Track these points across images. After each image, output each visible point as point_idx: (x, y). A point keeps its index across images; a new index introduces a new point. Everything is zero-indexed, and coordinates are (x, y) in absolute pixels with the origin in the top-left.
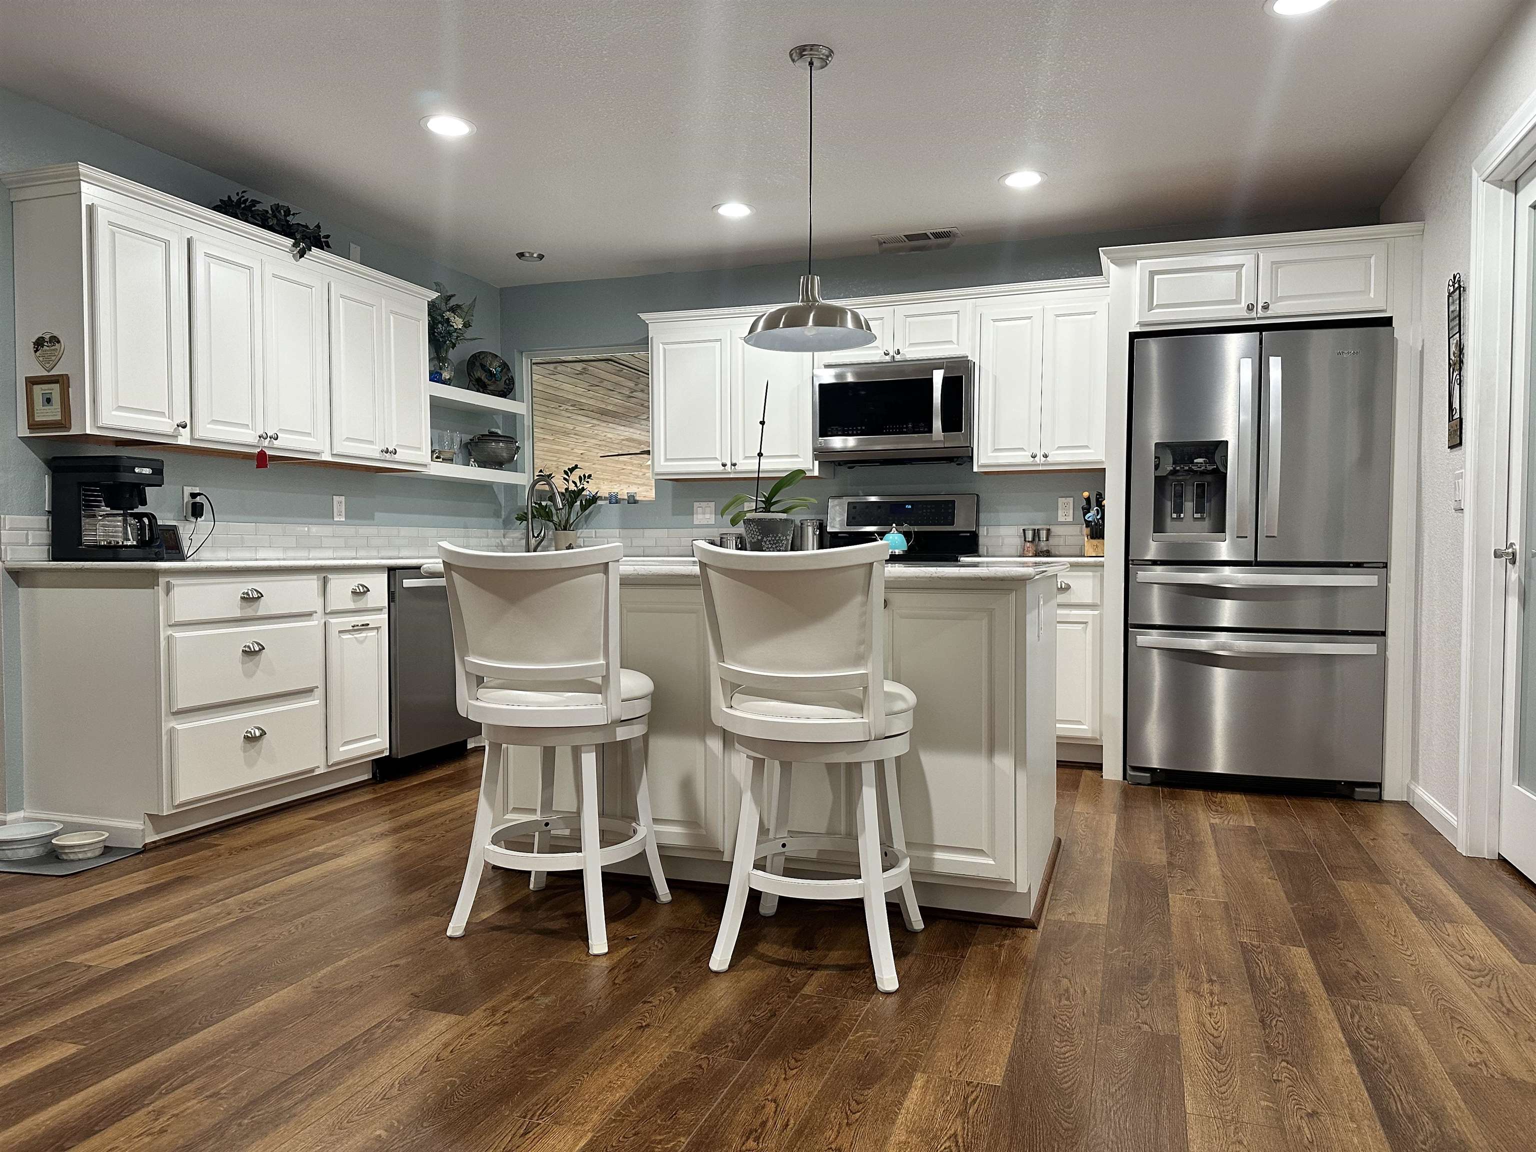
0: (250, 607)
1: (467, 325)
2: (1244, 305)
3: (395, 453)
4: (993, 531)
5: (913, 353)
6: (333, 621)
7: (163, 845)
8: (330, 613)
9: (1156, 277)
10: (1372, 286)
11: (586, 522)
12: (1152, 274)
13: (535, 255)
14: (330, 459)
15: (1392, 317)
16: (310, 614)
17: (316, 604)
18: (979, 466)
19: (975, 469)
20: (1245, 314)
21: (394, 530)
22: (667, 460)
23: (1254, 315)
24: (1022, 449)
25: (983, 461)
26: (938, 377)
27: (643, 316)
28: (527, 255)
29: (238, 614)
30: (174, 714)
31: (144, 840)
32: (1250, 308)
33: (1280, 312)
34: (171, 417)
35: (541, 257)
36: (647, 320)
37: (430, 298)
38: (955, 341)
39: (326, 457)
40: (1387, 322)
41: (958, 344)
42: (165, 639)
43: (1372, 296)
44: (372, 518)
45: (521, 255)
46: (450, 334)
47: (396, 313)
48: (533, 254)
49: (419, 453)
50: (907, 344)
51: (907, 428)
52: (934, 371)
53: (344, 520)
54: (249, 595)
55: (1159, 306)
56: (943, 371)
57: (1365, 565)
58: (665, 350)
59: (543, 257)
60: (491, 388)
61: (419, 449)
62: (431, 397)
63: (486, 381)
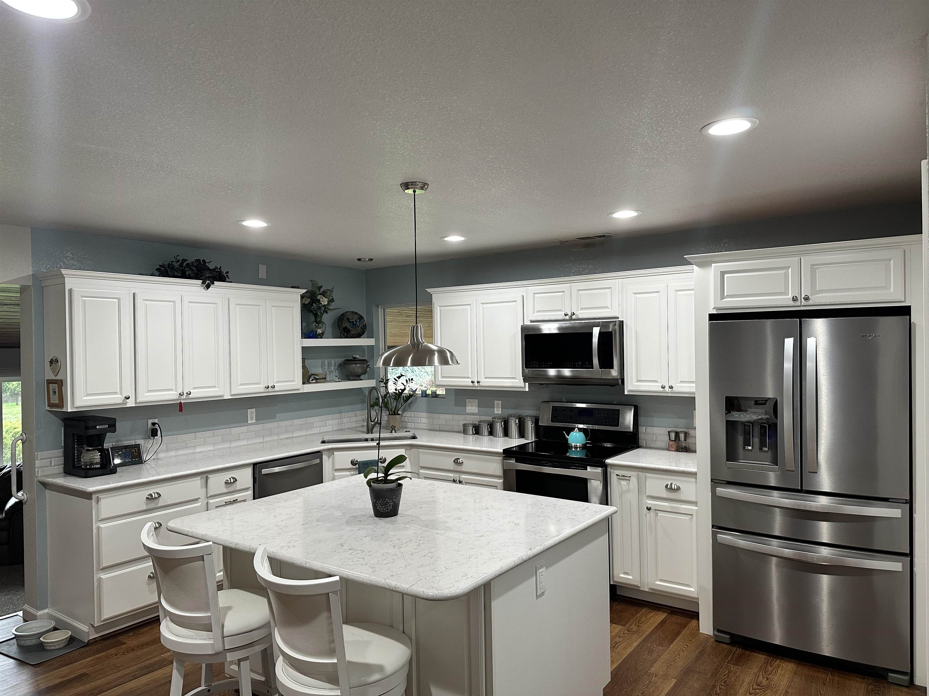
0: (152, 503)
1: (331, 301)
2: (790, 296)
3: (274, 387)
4: (649, 429)
5: (582, 314)
6: (211, 501)
7: (100, 640)
8: (209, 497)
9: (726, 276)
10: (892, 281)
11: (409, 408)
12: (723, 273)
13: (367, 260)
14: (230, 397)
15: (911, 306)
16: (196, 500)
17: (200, 493)
18: (628, 391)
19: (626, 393)
20: (792, 303)
22: (442, 377)
23: (798, 303)
24: (656, 381)
25: (630, 388)
26: (596, 331)
27: (429, 290)
28: (362, 260)
29: (145, 508)
30: (103, 569)
31: (89, 637)
32: (795, 299)
33: (818, 302)
34: (121, 394)
35: (371, 260)
36: (432, 292)
37: (301, 293)
38: (610, 307)
39: (227, 397)
40: (906, 311)
41: (612, 309)
42: (96, 528)
43: (892, 291)
44: (275, 418)
45: (359, 260)
46: (319, 308)
47: (275, 306)
48: (365, 259)
49: (294, 383)
50: (580, 309)
51: (578, 364)
52: (594, 328)
53: (255, 422)
54: (152, 496)
55: (728, 296)
56: (599, 328)
57: (890, 500)
58: (440, 310)
59: (373, 259)
60: (352, 332)
61: (293, 381)
62: (303, 348)
63: (350, 328)
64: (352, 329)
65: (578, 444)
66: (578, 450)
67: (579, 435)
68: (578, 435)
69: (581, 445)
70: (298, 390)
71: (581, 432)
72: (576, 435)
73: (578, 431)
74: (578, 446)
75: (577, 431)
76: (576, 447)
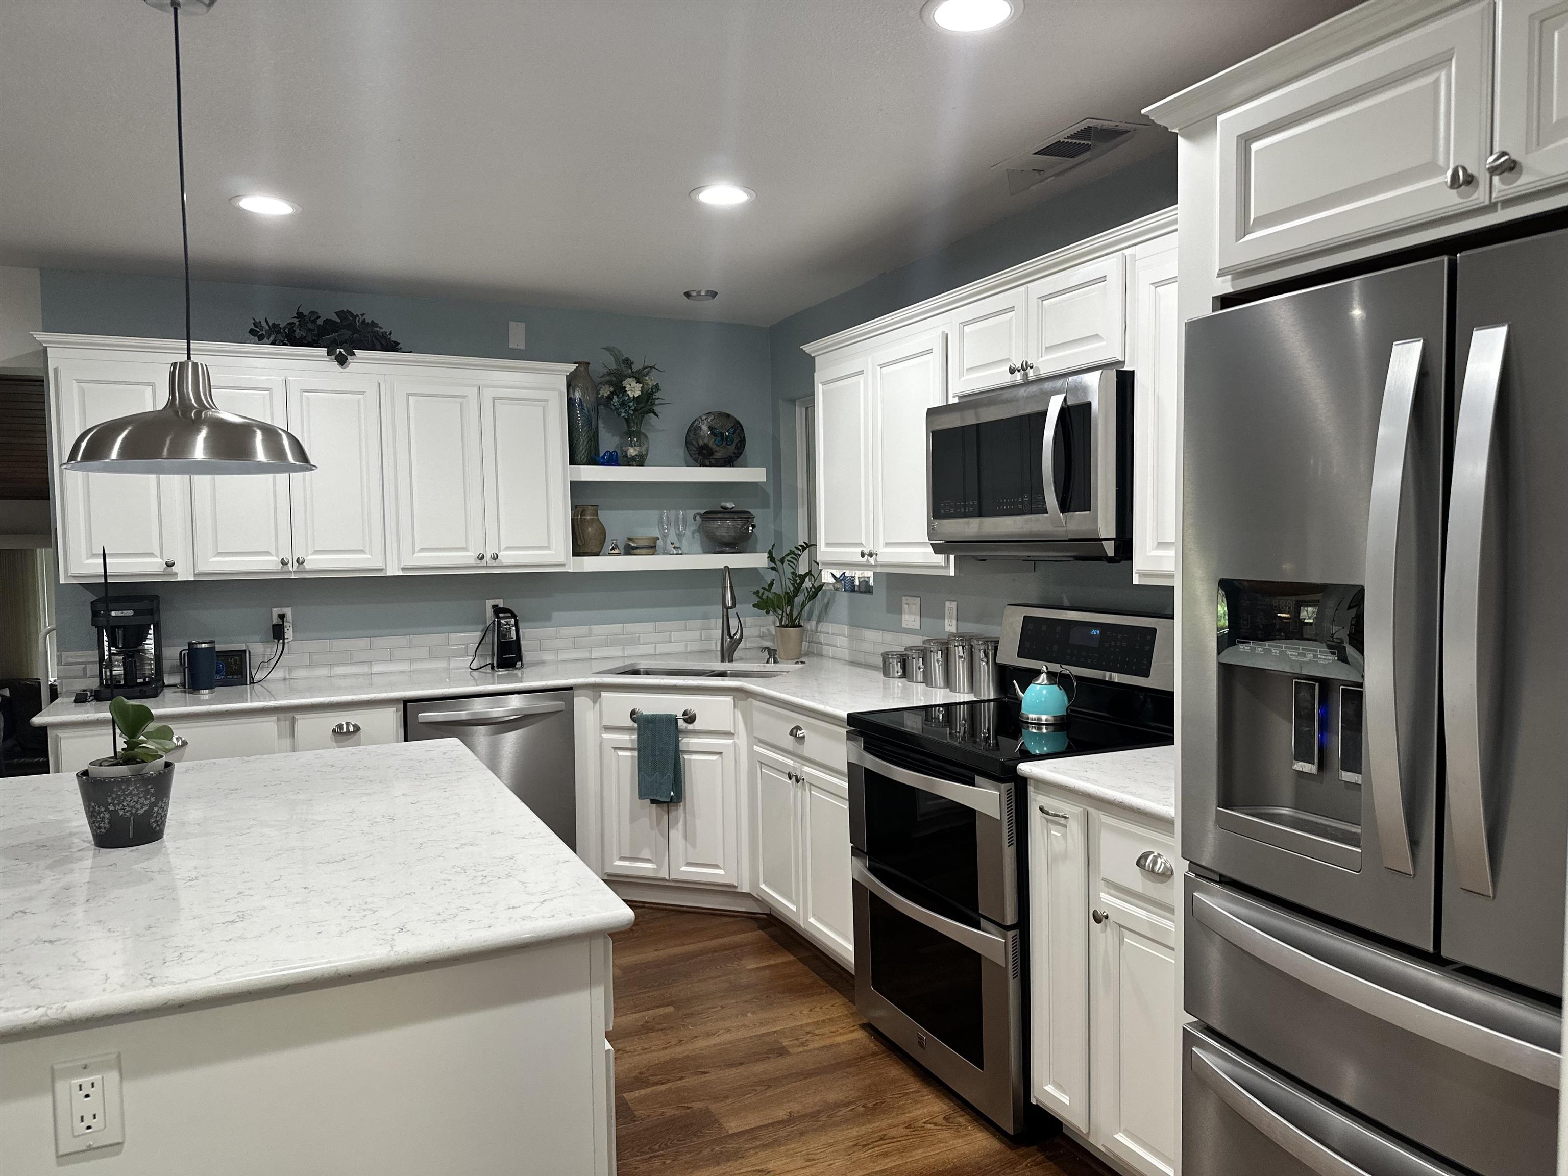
1: (653, 389)
3: (497, 558)
9: (1255, 146)
12: (1248, 141)
13: (703, 293)
18: (1139, 576)
19: (1136, 581)
20: (1453, 200)
21: (582, 630)
23: (1480, 196)
25: (1140, 566)
26: (1055, 406)
27: (808, 348)
28: (694, 294)
34: (150, 557)
35: (713, 294)
36: (813, 351)
37: (569, 371)
38: (1103, 334)
41: (1107, 339)
45: (687, 294)
48: (699, 292)
49: (551, 552)
52: (1052, 398)
55: (1260, 222)
56: (1063, 397)
59: (716, 293)
60: (718, 455)
61: (547, 548)
62: (574, 485)
63: (714, 447)
64: (718, 449)
65: (1044, 717)
66: (1044, 731)
67: (1047, 692)
68: (1044, 692)
69: (1052, 718)
70: (563, 565)
71: (1053, 684)
72: (1041, 691)
73: (1045, 682)
74: (1044, 722)
75: (1043, 681)
76: (1039, 725)
